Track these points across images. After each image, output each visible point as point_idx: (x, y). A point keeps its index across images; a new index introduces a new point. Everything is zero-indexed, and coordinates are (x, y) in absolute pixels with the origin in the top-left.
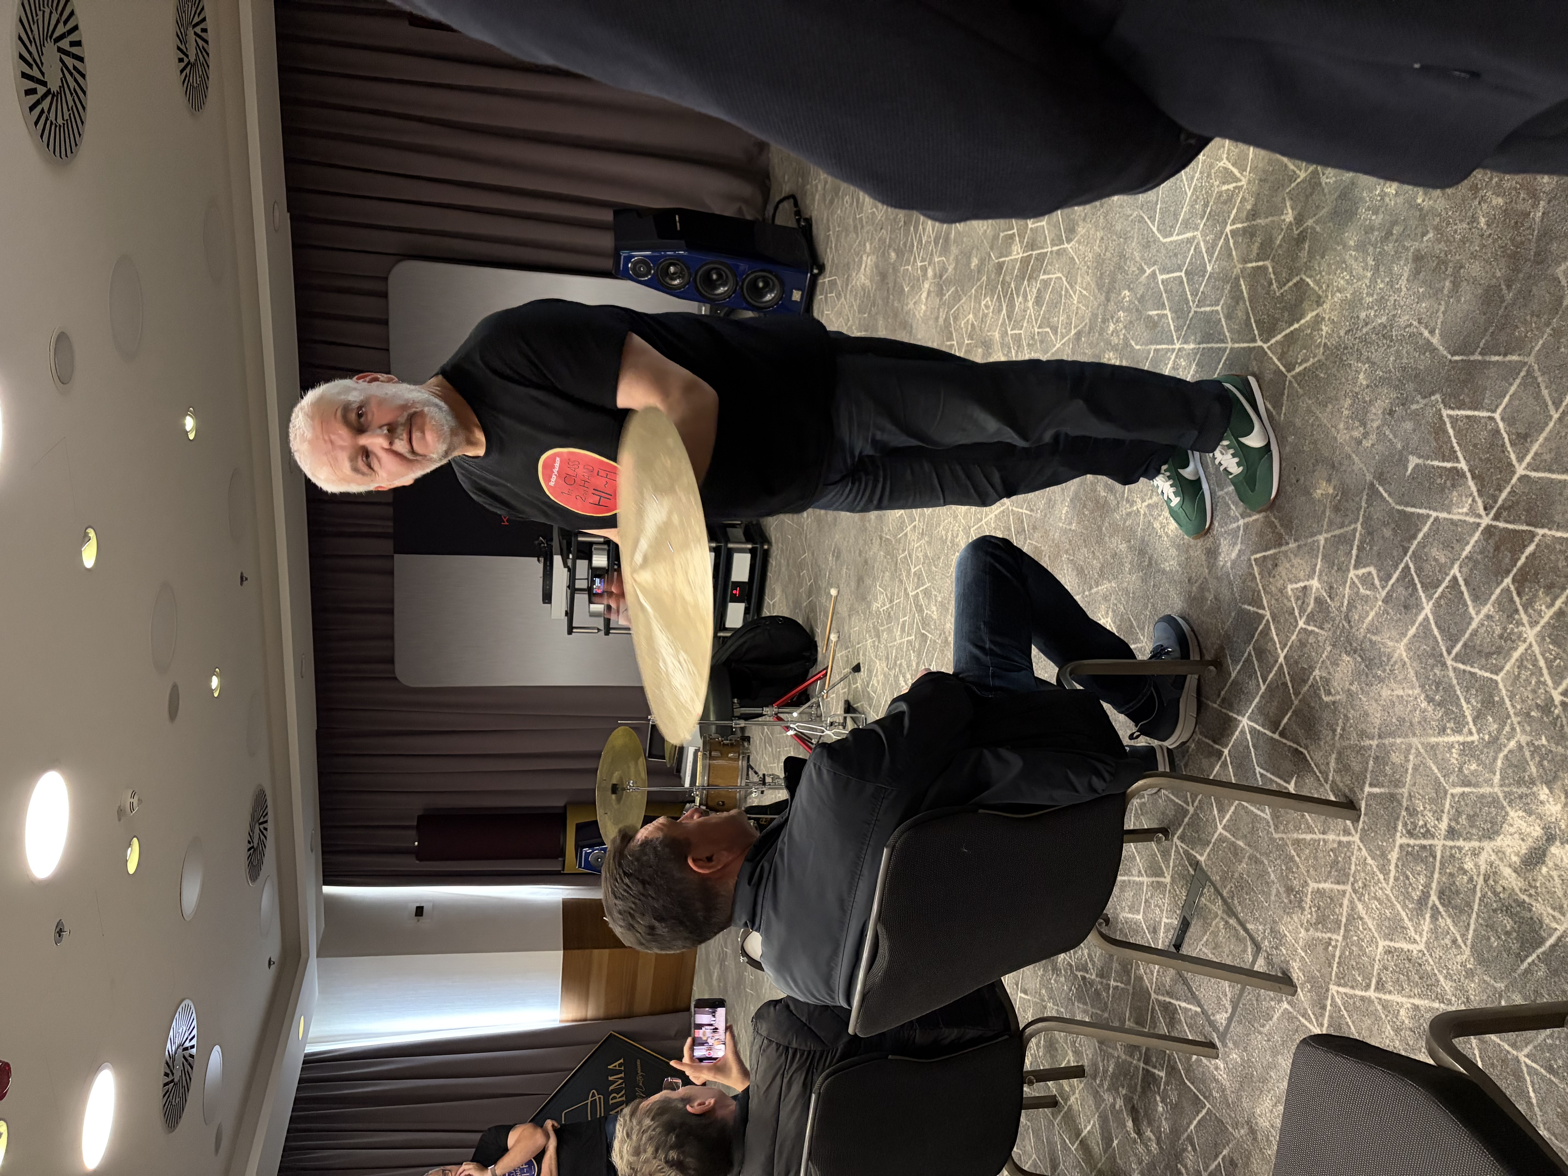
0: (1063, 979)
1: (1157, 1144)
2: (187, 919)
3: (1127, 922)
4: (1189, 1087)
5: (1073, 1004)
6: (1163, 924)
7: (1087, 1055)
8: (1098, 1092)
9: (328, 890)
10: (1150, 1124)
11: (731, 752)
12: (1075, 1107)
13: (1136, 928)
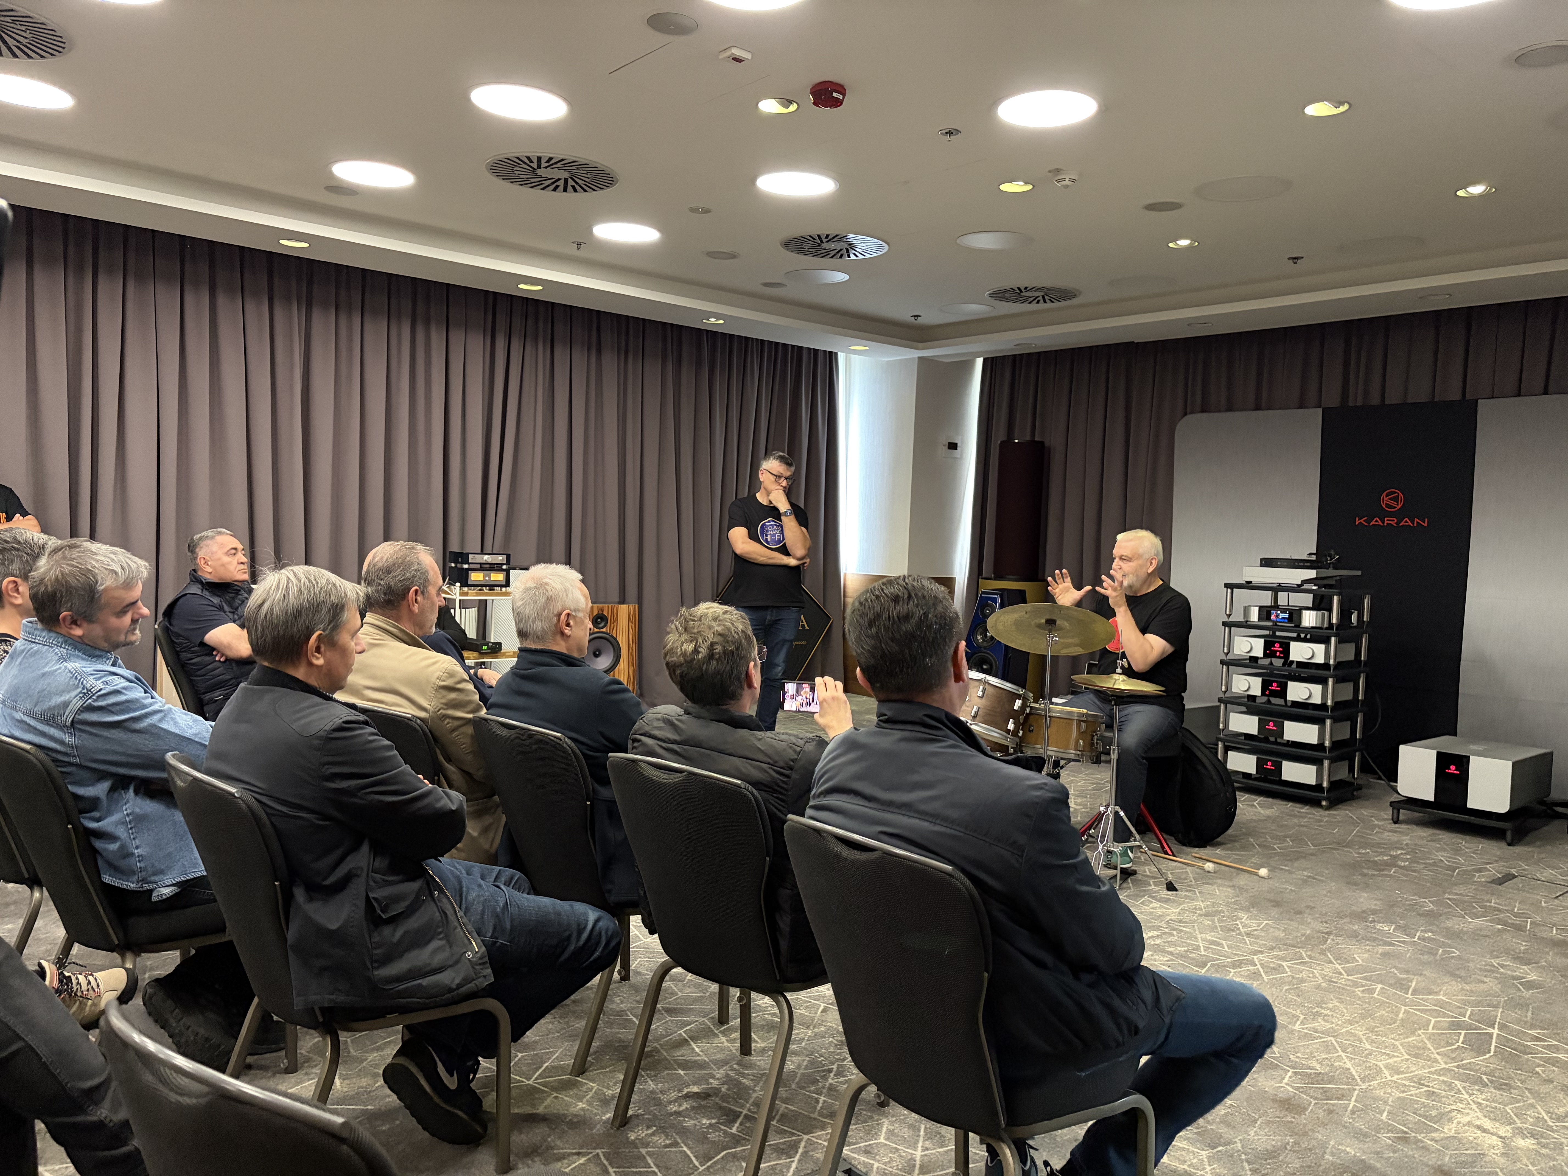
0: (832, 1050)
1: (675, 1112)
2: (958, 241)
3: (878, 1124)
4: (720, 1153)
5: (807, 1056)
6: (872, 1162)
7: (760, 1061)
8: (727, 1064)
9: (979, 362)
10: (693, 1108)
11: (1084, 742)
12: (716, 1040)
13: (872, 1132)
